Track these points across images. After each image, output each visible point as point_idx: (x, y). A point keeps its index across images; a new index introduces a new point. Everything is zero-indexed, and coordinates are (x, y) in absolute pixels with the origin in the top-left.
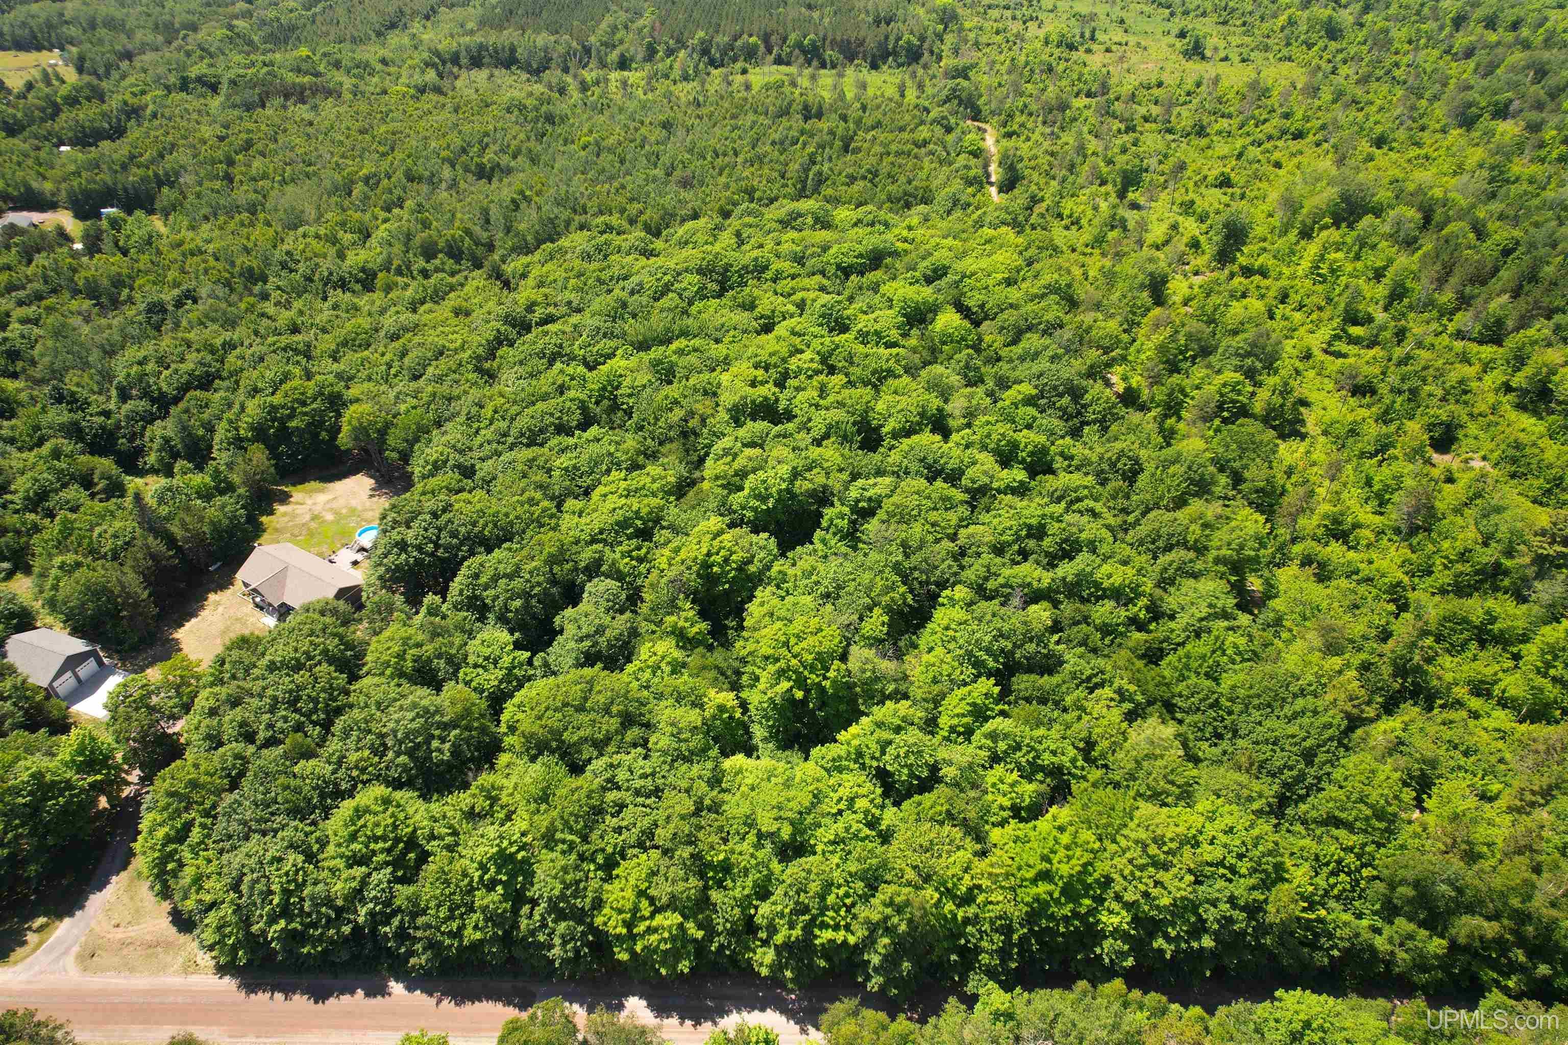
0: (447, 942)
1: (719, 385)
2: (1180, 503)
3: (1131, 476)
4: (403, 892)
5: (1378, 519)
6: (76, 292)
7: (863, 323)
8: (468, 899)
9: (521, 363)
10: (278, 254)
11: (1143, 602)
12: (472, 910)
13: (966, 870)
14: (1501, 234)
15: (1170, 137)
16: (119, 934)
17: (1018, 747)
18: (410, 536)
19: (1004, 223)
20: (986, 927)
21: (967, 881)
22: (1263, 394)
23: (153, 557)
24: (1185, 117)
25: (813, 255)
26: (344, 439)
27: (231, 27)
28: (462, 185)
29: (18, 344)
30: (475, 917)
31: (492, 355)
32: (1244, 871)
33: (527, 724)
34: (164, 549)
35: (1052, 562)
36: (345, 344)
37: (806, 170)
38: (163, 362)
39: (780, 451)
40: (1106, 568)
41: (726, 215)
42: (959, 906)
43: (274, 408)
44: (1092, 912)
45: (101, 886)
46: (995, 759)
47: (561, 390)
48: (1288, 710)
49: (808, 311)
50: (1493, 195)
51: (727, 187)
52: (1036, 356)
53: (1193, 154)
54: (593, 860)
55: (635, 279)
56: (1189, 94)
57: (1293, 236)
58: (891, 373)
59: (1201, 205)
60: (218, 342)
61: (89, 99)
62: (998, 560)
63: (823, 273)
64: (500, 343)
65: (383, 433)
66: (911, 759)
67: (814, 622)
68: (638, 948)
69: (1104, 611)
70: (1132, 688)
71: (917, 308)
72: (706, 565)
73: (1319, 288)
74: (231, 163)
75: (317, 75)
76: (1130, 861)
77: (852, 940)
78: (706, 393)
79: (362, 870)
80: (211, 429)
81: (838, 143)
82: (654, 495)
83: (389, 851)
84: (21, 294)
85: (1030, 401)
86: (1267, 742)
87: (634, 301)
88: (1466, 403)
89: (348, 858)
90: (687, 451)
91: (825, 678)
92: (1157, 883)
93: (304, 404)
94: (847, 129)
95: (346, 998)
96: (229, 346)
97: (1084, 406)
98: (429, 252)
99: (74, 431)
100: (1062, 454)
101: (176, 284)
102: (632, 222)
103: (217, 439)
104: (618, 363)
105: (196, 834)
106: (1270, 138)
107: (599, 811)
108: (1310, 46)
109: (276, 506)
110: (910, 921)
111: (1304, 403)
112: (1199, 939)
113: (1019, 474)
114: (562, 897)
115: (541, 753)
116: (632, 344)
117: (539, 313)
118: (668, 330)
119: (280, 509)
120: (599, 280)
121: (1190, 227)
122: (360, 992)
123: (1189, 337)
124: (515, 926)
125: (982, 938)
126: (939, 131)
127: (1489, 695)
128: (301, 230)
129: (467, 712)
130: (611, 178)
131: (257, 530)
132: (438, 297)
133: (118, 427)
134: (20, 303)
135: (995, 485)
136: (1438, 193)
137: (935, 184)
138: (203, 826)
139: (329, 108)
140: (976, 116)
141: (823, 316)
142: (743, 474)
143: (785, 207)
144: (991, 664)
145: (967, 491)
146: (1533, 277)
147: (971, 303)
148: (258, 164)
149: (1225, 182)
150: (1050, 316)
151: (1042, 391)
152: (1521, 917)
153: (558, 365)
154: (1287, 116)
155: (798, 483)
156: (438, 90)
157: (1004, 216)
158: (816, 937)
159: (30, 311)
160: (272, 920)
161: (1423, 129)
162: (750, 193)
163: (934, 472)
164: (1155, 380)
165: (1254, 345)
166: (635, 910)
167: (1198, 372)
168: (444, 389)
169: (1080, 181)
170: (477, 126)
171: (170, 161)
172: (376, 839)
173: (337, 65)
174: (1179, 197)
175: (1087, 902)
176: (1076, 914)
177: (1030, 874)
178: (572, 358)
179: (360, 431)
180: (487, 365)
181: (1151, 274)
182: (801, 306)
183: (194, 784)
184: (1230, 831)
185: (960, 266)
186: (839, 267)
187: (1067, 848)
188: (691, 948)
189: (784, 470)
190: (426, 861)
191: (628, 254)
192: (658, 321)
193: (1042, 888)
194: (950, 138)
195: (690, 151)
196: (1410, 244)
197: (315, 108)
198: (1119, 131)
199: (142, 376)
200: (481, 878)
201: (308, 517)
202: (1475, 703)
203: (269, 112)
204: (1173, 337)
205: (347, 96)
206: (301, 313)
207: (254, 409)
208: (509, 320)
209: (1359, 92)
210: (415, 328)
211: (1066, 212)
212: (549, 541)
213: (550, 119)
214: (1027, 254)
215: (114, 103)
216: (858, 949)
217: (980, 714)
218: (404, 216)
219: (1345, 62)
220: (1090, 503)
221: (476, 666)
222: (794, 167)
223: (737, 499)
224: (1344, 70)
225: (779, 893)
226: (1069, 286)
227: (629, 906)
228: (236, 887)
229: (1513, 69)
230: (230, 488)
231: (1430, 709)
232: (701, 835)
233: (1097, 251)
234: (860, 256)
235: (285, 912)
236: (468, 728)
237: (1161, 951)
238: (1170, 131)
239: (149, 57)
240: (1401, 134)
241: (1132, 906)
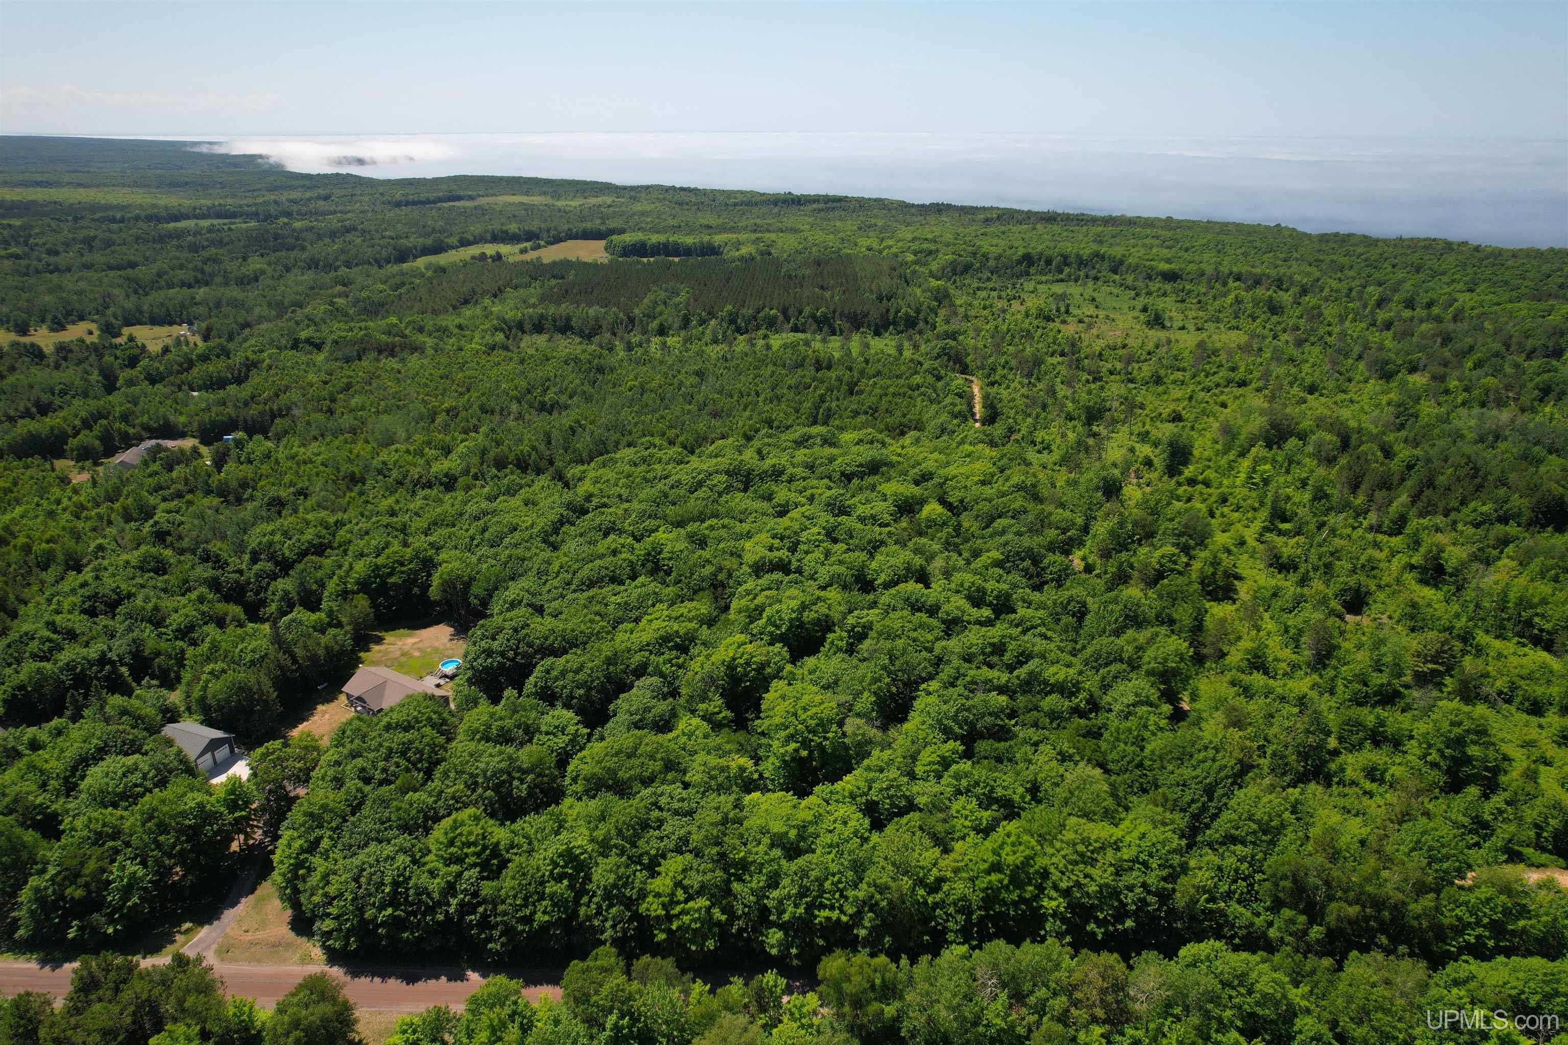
0: (520, 928)
1: (743, 549)
2: (1117, 633)
3: (1081, 615)
4: (487, 888)
5: (1294, 657)
6: (208, 492)
7: (861, 510)
8: (540, 888)
9: (581, 535)
10: (376, 463)
11: (1083, 695)
12: (542, 897)
13: (935, 865)
14: (1404, 453)
15: (1131, 386)
16: (249, 937)
17: (977, 784)
18: (495, 645)
19: (982, 442)
20: (951, 910)
21: (935, 872)
22: (1197, 565)
23: (281, 667)
24: (1146, 370)
25: (821, 465)
26: (434, 592)
27: (332, 304)
28: (527, 417)
29: (165, 527)
30: (544, 903)
31: (556, 531)
32: (1154, 866)
33: (586, 770)
34: (289, 663)
35: (1011, 668)
36: (435, 524)
37: (818, 408)
38: (286, 534)
39: (794, 592)
40: (1053, 669)
41: (749, 439)
42: (929, 894)
43: (378, 567)
44: (1036, 898)
45: (234, 904)
46: (958, 792)
47: (614, 553)
48: (1194, 762)
49: (816, 502)
50: (1402, 427)
51: (750, 418)
52: (1003, 533)
53: (1150, 398)
54: (641, 864)
55: (674, 478)
56: (1149, 353)
57: (1232, 455)
58: (883, 543)
59: (1155, 434)
60: (332, 520)
61: (218, 356)
62: (967, 665)
63: (830, 478)
64: (562, 524)
65: (468, 585)
66: (892, 792)
67: (818, 699)
68: (674, 927)
69: (1051, 701)
70: (1071, 751)
71: (906, 501)
72: (731, 667)
73: (1254, 494)
74: (333, 400)
75: (404, 336)
76: (1064, 857)
77: (844, 919)
78: (732, 555)
79: (455, 868)
80: (322, 585)
81: (845, 387)
82: (690, 620)
83: (478, 855)
84: (166, 493)
85: (998, 564)
86: (1178, 785)
87: (673, 494)
88: (1375, 577)
89: (445, 859)
90: (716, 598)
91: (826, 739)
92: (1086, 876)
93: (402, 564)
94: (852, 377)
95: (432, 982)
96: (339, 524)
97: (1043, 569)
98: (500, 464)
99: (214, 584)
100: (1024, 601)
101: (292, 484)
102: (672, 443)
103: (326, 593)
104: (661, 536)
105: (325, 843)
106: (1218, 385)
107: (645, 825)
108: (1254, 320)
109: (372, 646)
110: (890, 903)
111: (1239, 578)
112: (1123, 923)
113: (986, 612)
114: (615, 886)
115: (598, 790)
116: (672, 524)
117: (595, 501)
118: (701, 513)
119: (376, 648)
120: (645, 479)
121: (1145, 450)
122: (444, 979)
123: (1135, 524)
124: (575, 914)
125: (947, 921)
126: (930, 379)
127: (1382, 781)
128: (393, 447)
129: (541, 761)
130: (654, 411)
131: (359, 661)
132: (511, 492)
133: (248, 583)
134: (164, 500)
135: (966, 618)
136: (1353, 424)
137: (926, 417)
138: (330, 837)
139: (414, 361)
140: (965, 370)
141: (828, 505)
142: (760, 610)
143: (799, 431)
144: (957, 730)
145: (944, 622)
146: (1430, 484)
147: (950, 500)
148: (355, 401)
149: (1176, 418)
150: (1016, 505)
151: (1007, 557)
152: (1378, 904)
153: (612, 537)
154: (1233, 369)
155: (806, 614)
156: (506, 348)
157: (981, 436)
158: (816, 917)
159: (173, 505)
160: (382, 908)
161: (1350, 380)
162: (769, 423)
163: (916, 607)
164: (1106, 555)
165: (1186, 526)
166: (673, 894)
167: (1143, 551)
168: (519, 552)
169: (1050, 417)
170: (540, 374)
171: (284, 399)
172: (469, 844)
173: (421, 330)
174: (1137, 429)
175: (1031, 888)
176: (1022, 900)
177: (986, 866)
178: (621, 532)
179: (448, 585)
180: (552, 539)
181: (1104, 479)
182: (811, 499)
183: (324, 807)
184: (1143, 836)
185: (942, 472)
186: (843, 474)
187: (1013, 845)
188: (716, 930)
189: (794, 604)
190: (506, 867)
191: (668, 463)
192: (694, 504)
193: (994, 877)
194: (940, 384)
195: (720, 392)
196: (1330, 461)
197: (403, 360)
198: (1088, 381)
199: (271, 544)
200: (552, 872)
201: (398, 654)
202: (1368, 786)
203: (364, 363)
204: (1121, 524)
205: (430, 352)
206: (398, 502)
207: (360, 568)
208: (570, 506)
209: (1295, 353)
210: (494, 512)
211: (1039, 440)
212: (606, 649)
213: (600, 370)
214: (1000, 464)
215: (238, 358)
216: (848, 928)
217: (945, 763)
218: (479, 439)
219: (1285, 331)
220: (1044, 630)
221: (547, 733)
222: (807, 405)
223: (755, 627)
224: (1284, 337)
225: (786, 882)
226: (1034, 486)
227: (668, 891)
228: (356, 879)
229: (1423, 336)
230: (339, 625)
231: (1329, 785)
232: (726, 839)
233: (1064, 469)
234: (861, 465)
235: (393, 901)
236: (540, 775)
237: (1094, 934)
238: (1131, 381)
239: (264, 326)
240: (1331, 384)
241: (1066, 893)
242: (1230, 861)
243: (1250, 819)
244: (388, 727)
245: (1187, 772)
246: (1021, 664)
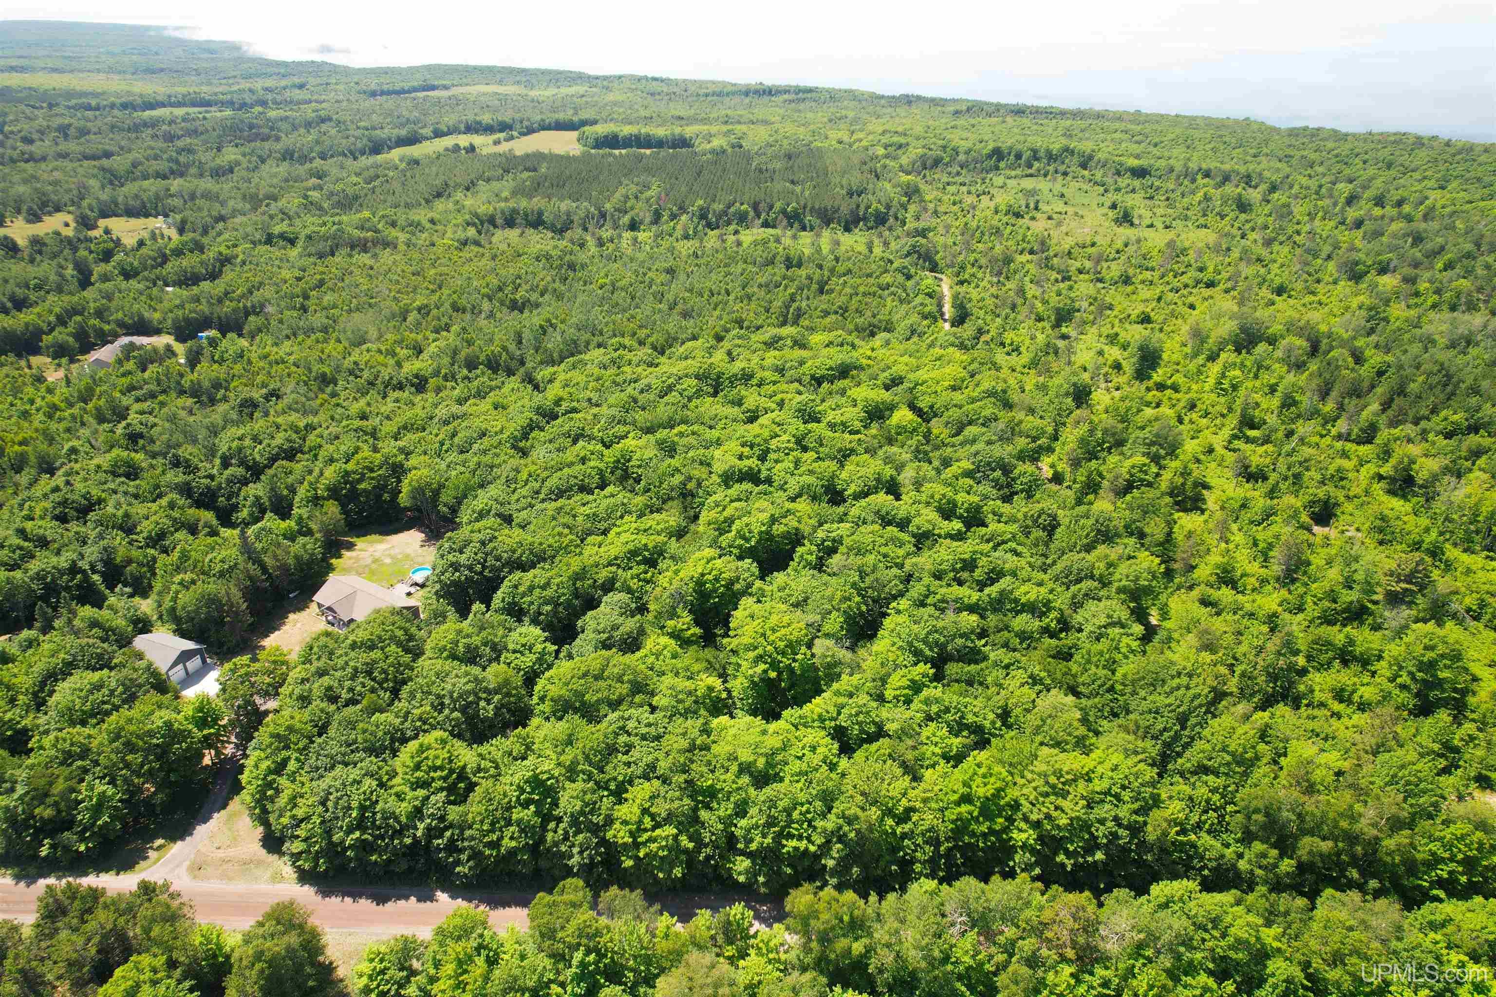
0: (487, 852)
1: (712, 457)
2: (1089, 548)
3: (1051, 528)
4: (454, 813)
5: (1263, 571)
6: (182, 392)
7: (831, 416)
8: (507, 814)
9: (551, 441)
10: (348, 363)
11: (1053, 615)
12: (509, 823)
13: (904, 795)
14: (1375, 359)
15: (1100, 285)
16: (221, 854)
17: (947, 710)
18: (463, 559)
19: (952, 345)
20: (920, 841)
21: (904, 802)
22: (1167, 475)
23: (251, 578)
24: (1114, 270)
25: (791, 368)
26: (404, 499)
27: (306, 197)
28: (498, 315)
29: (139, 428)
30: (512, 829)
31: (525, 436)
32: (1126, 798)
33: (554, 691)
34: (259, 573)
35: (981, 586)
36: (405, 427)
37: (788, 307)
38: (256, 439)
39: (762, 503)
40: (1023, 589)
41: (719, 339)
42: (898, 824)
43: (347, 473)
44: (1006, 830)
45: (205, 821)
46: (929, 718)
47: (583, 460)
48: (1167, 688)
49: (786, 406)
50: (1371, 331)
51: (720, 318)
52: (974, 441)
53: (1119, 298)
54: (607, 789)
55: (644, 382)
56: (1118, 252)
57: (1201, 359)
58: (853, 451)
59: (1123, 336)
60: (301, 424)
61: (192, 251)
62: (937, 582)
63: (799, 381)
64: (532, 429)
65: (436, 493)
66: (861, 718)
67: (786, 619)
68: (641, 855)
69: (1022, 622)
70: (1043, 674)
71: (877, 407)
72: (700, 583)
73: (1222, 400)
74: (306, 297)
75: (377, 231)
76: (1035, 789)
77: (812, 848)
78: (701, 463)
79: (421, 793)
80: (293, 491)
81: (815, 287)
82: (659, 533)
83: (444, 779)
84: (139, 393)
85: (968, 474)
86: (1150, 712)
87: (642, 399)
88: (1343, 488)
89: (412, 784)
90: (685, 508)
91: (794, 660)
92: (1057, 808)
93: (372, 470)
94: (822, 275)
95: (402, 903)
96: (310, 428)
97: (1013, 479)
98: (471, 364)
99: (186, 490)
100: (994, 513)
101: (264, 385)
102: (641, 343)
103: (297, 499)
104: (630, 443)
105: (292, 766)
106: (1186, 286)
107: (612, 750)
108: (1223, 217)
109: (343, 552)
110: (858, 832)
111: (1206, 487)
112: (1093, 855)
113: (957, 525)
114: (582, 813)
115: (566, 712)
116: (641, 429)
117: (565, 405)
118: (671, 419)
119: (346, 554)
120: (614, 382)
121: (1114, 353)
122: (413, 899)
123: (1105, 431)
124: (542, 839)
125: (915, 851)
126: (900, 278)
127: (1349, 702)
128: (364, 347)
129: (507, 682)
130: (624, 311)
131: (330, 568)
132: (481, 395)
133: (220, 488)
134: (138, 400)
135: (936, 532)
136: (1323, 328)
137: (895, 318)
138: (298, 760)
139: (386, 257)
140: (934, 268)
141: (799, 411)
142: (730, 521)
143: (770, 332)
144: (928, 653)
145: (914, 536)
146: (1401, 391)
147: (921, 405)
148: (328, 298)
149: (1145, 319)
150: (987, 412)
151: (978, 467)
152: (1352, 839)
153: (581, 443)
154: (1201, 270)
155: (775, 527)
156: (477, 243)
157: (952, 339)
158: (784, 846)
159: (145, 406)
160: (350, 831)
161: (1318, 281)
162: (740, 323)
163: (886, 520)
164: (1076, 463)
165: (1157, 435)
166: (640, 822)
167: (1113, 459)
168: (487, 459)
169: (1020, 318)
170: (511, 271)
171: (257, 296)
172: (435, 769)
173: (393, 224)
174: (1106, 330)
175: (1001, 820)
176: (992, 831)
177: (956, 797)
178: (591, 438)
179: (418, 492)
180: (522, 444)
181: (1074, 384)
182: (781, 404)
183: (291, 729)
184: (1115, 768)
185: (911, 376)
186: (813, 377)
187: (984, 776)
188: (683, 857)
189: (764, 517)
190: (473, 790)
191: (638, 365)
192: (663, 411)
193: (964, 808)
194: (909, 284)
195: (691, 291)
196: (1299, 366)
197: (375, 256)
198: (1057, 281)
199: (240, 450)
200: (518, 798)
201: (369, 561)
202: (1337, 707)
203: (337, 259)
204: (1092, 432)
205: (402, 247)
206: (369, 404)
207: (331, 474)
208: (540, 411)
209: (1264, 252)
210: (464, 416)
211: (1008, 341)
212: (575, 564)
213: (572, 267)
214: (970, 368)
215: (211, 254)
216: (817, 857)
217: (916, 687)
218: (450, 338)
219: (1253, 229)
220: (1013, 545)
221: (514, 652)
222: (777, 304)
223: (724, 540)
224: (1252, 236)
225: (753, 811)
226: (1004, 391)
227: (635, 819)
228: (323, 803)
229: (1394, 236)
230: (310, 533)
231: (1298, 708)
232: (693, 766)
233: (1033, 371)
234: (831, 369)
235: (360, 824)
236: (508, 694)
237: (1063, 865)
238: (1100, 280)
239: (239, 219)
240: (1299, 286)
241: (1037, 825)
242: (1202, 792)
243: (1224, 750)
244: (354, 646)
245: (1160, 700)
246: (993, 582)
